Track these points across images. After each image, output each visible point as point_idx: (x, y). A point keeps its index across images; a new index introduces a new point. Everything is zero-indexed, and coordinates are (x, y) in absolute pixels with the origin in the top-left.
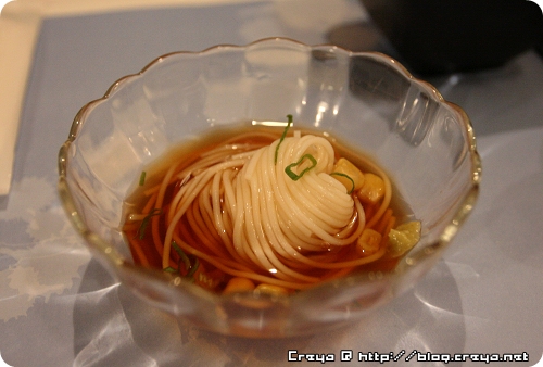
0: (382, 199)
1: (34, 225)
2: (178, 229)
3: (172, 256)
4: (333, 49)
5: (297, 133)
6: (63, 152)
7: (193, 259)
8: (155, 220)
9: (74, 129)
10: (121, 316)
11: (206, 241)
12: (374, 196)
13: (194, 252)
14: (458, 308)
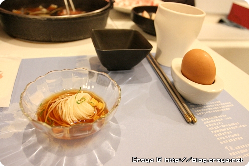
0: (102, 109)
1: (15, 115)
2: (50, 114)
3: (48, 120)
4: (94, 71)
5: (82, 92)
6: (22, 94)
7: (52, 120)
8: (45, 111)
9: (25, 89)
10: (35, 135)
11: (56, 117)
12: (100, 108)
13: (53, 119)
14: (119, 136)
